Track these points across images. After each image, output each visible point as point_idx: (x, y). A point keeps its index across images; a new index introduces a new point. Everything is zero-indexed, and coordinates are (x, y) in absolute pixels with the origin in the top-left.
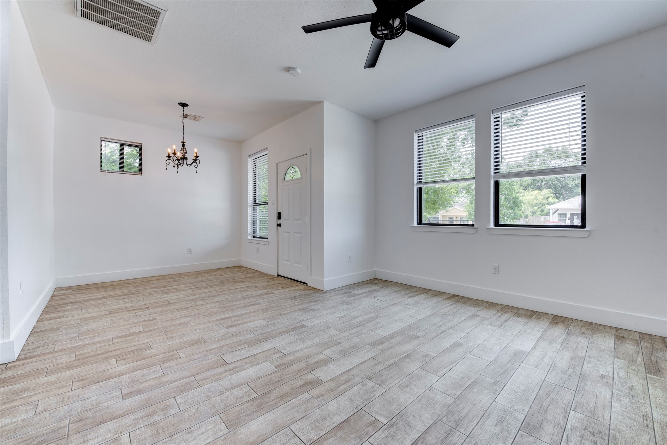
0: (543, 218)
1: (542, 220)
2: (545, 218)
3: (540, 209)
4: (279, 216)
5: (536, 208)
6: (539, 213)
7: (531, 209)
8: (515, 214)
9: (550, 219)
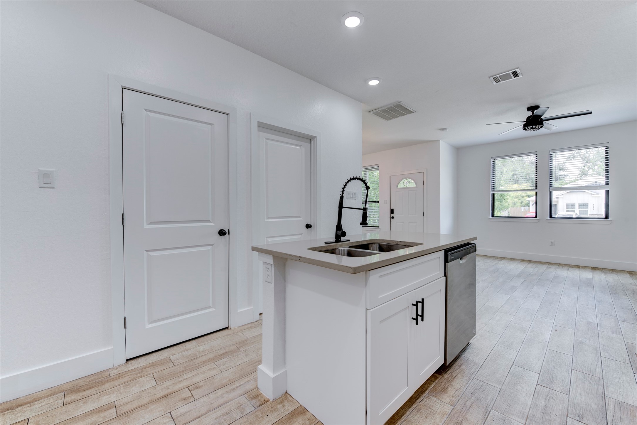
0: (523, 209)
1: (522, 210)
2: (525, 209)
3: (520, 201)
4: (392, 211)
5: (516, 200)
6: (519, 204)
7: (512, 201)
8: (502, 205)
9: (529, 209)
